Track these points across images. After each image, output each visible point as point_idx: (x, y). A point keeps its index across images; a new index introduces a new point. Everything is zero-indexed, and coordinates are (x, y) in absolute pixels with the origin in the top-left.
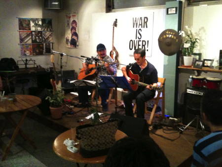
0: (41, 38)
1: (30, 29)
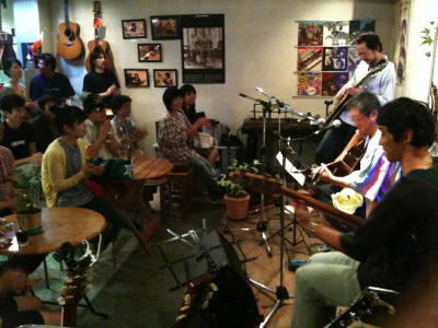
0: (344, 60)
1: (321, 44)
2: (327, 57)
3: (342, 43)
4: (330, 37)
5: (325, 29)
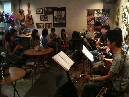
0: (100, 20)
1: (94, 16)
2: (96, 20)
3: (100, 15)
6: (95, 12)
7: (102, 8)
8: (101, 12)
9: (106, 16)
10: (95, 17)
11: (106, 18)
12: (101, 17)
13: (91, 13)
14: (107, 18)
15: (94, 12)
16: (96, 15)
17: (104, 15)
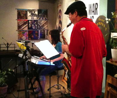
2: (30, 24)
3: (35, 18)
4: (30, 16)
5: (28, 13)
6: (29, 14)
7: (38, 8)
8: (36, 13)
9: (44, 19)
10: (28, 20)
11: (43, 22)
12: (37, 20)
13: (22, 15)
14: (45, 22)
15: (27, 14)
16: (29, 18)
17: (41, 18)
